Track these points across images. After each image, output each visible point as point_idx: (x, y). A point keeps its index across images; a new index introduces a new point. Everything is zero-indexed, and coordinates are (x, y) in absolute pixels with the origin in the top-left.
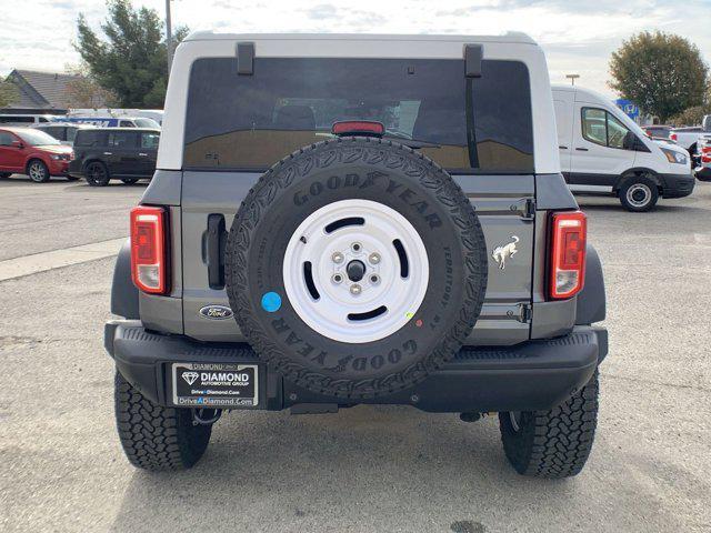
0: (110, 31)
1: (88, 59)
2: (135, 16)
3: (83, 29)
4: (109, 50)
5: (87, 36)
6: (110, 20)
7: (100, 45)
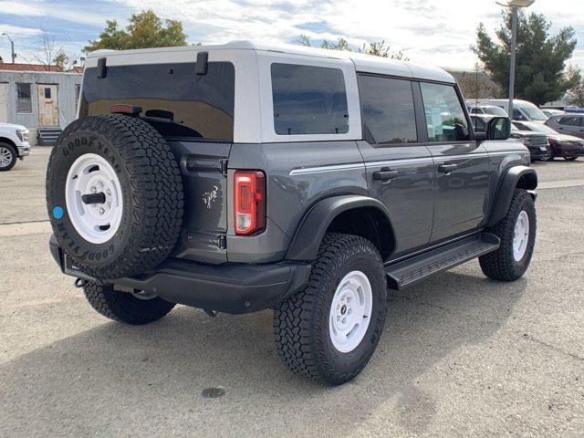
0: (502, 36)
1: (483, 59)
2: (525, 22)
3: (481, 35)
4: (500, 51)
5: (484, 41)
6: (504, 26)
7: (494, 47)
